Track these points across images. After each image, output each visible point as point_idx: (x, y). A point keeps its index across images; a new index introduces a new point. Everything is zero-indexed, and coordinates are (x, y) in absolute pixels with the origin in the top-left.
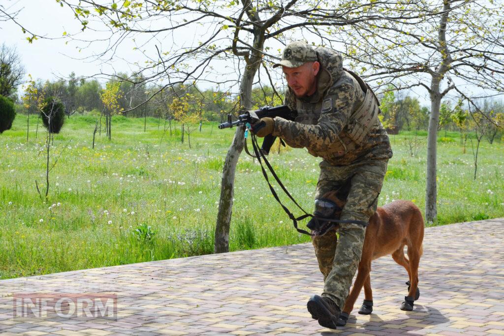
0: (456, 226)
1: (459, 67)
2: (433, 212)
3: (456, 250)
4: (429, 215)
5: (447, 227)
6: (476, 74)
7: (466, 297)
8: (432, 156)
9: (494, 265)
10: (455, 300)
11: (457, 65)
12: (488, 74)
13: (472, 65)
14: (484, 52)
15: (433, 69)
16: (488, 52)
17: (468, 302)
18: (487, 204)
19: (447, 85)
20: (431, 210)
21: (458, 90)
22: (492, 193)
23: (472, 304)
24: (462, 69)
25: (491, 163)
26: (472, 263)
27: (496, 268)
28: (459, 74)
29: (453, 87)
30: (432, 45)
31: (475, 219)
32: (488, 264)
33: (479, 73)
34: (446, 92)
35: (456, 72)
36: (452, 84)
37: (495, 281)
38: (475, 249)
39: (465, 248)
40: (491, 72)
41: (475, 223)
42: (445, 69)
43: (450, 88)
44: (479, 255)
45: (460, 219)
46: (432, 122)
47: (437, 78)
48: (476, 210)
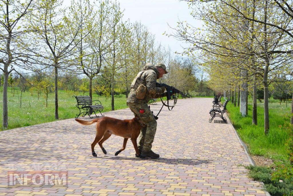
0: (18, 129)
1: (17, 61)
2: (6, 123)
3: (21, 140)
4: (4, 125)
5: (14, 130)
6: (24, 64)
7: (31, 160)
8: (5, 99)
9: (39, 146)
10: (26, 162)
11: (16, 60)
12: (29, 64)
13: (22, 60)
14: (27, 55)
15: (5, 62)
16: (29, 55)
17: (32, 162)
18: (29, 119)
19: (11, 68)
20: (5, 122)
21: (15, 71)
22: (29, 114)
23: (34, 163)
24: (18, 62)
25: (26, 101)
26: (29, 145)
27: (40, 147)
28: (17, 64)
29: (14, 69)
30: (4, 51)
31: (25, 126)
32: (36, 145)
33: (25, 64)
34: (11, 71)
35: (15, 63)
36: (13, 68)
37: (41, 152)
38: (29, 139)
39: (25, 139)
40: (31, 63)
41: (26, 127)
42: (10, 61)
43: (12, 70)
44: (32, 142)
45: (19, 126)
46: (5, 85)
47: (6, 65)
48: (25, 122)
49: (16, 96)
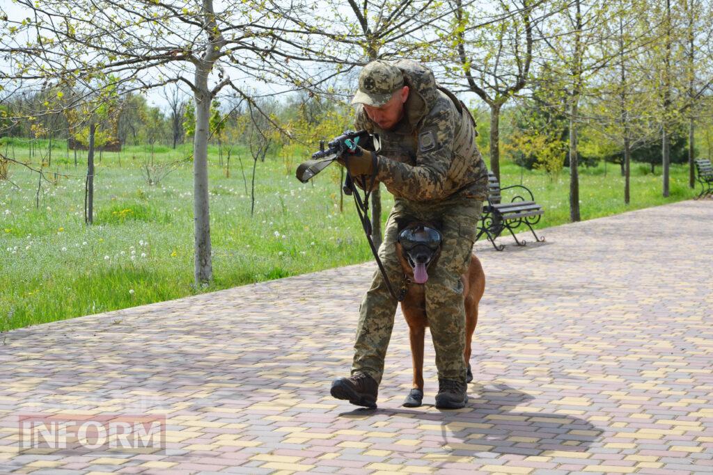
0: (246, 289)
2: (207, 269)
3: (259, 325)
4: (200, 274)
5: (234, 291)
6: (260, 62)
7: (293, 395)
8: (201, 186)
9: (320, 346)
10: (278, 401)
11: (234, 49)
12: (277, 62)
13: (254, 48)
14: (272, 29)
15: (198, 56)
16: (278, 29)
17: (298, 403)
18: (281, 253)
19: (218, 79)
20: (204, 266)
21: (233, 87)
22: (283, 236)
23: (305, 405)
24: (242, 54)
25: (269, 191)
26: (287, 344)
27: (322, 349)
28: (237, 62)
29: (228, 82)
30: (193, 20)
31: (269, 277)
32: (309, 343)
33: (264, 60)
34: (218, 89)
35: (232, 59)
36: (225, 77)
37: (328, 369)
38: (284, 321)
39: (271, 322)
40: (284, 58)
41: (274, 283)
42: (215, 55)
43: (223, 84)
44: (292, 332)
45: (247, 279)
46: (199, 136)
47: (204, 68)
48: (268, 264)
49: (236, 177)
